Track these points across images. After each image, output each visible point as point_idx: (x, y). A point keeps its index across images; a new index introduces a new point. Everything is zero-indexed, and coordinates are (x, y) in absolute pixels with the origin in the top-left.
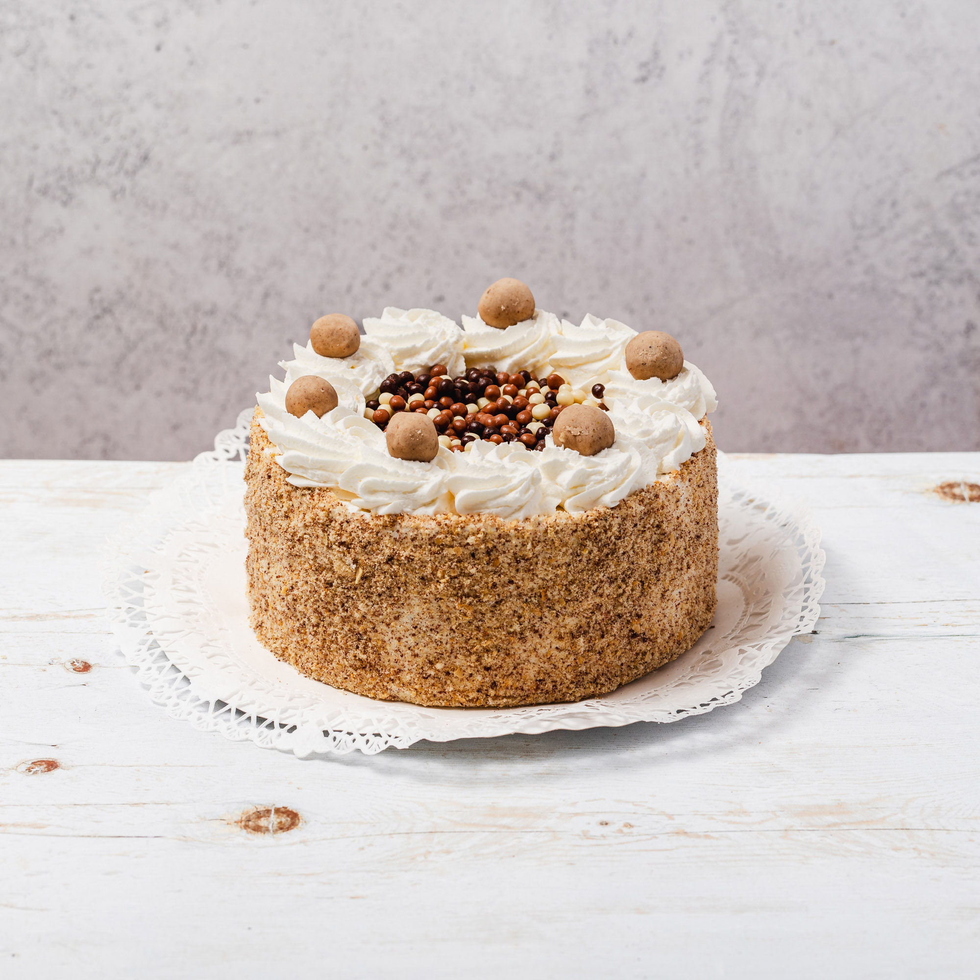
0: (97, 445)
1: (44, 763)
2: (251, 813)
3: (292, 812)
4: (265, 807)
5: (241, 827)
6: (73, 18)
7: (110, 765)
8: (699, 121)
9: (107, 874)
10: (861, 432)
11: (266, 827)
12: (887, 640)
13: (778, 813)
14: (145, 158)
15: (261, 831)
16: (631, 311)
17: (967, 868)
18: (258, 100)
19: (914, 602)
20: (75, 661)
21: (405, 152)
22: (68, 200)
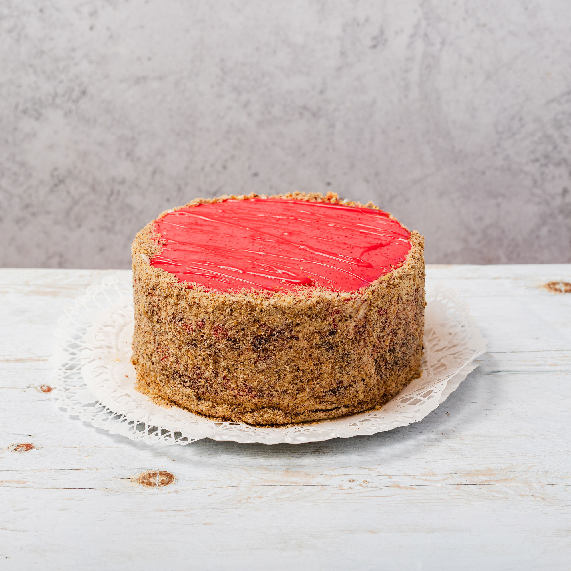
0: (56, 260)
1: (24, 445)
2: (145, 475)
3: (169, 474)
4: (153, 471)
5: (140, 483)
6: (41, 11)
7: (63, 447)
8: (406, 71)
9: (62, 510)
10: (501, 253)
11: (154, 483)
12: (516, 373)
13: (453, 475)
14: (84, 93)
15: (151, 485)
16: (367, 181)
17: (563, 507)
18: (149, 59)
19: (532, 352)
20: (43, 386)
21: (236, 89)
22: (38, 117)
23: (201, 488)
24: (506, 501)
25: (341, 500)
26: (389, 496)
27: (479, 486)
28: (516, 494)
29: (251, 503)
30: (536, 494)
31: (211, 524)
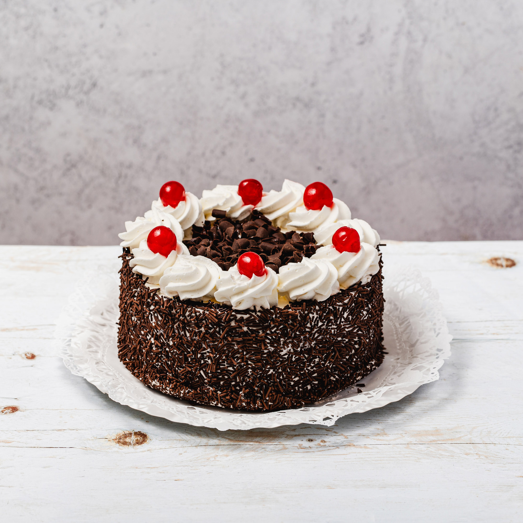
0: (68, 238)
1: (10, 408)
2: (121, 435)
3: (143, 434)
4: (129, 432)
5: (116, 442)
6: (56, 10)
7: (46, 409)
8: (391, 65)
9: (44, 468)
10: (477, 231)
11: (129, 442)
12: (461, 342)
13: (404, 435)
14: (94, 85)
15: (127, 445)
16: (354, 166)
17: (505, 464)
18: (155, 54)
19: (476, 322)
20: (27, 353)
21: (234, 82)
22: (53, 107)
23: (173, 447)
24: (452, 459)
25: (301, 458)
26: (345, 454)
27: (427, 445)
28: (462, 453)
29: (218, 461)
30: (479, 453)
31: (181, 480)
